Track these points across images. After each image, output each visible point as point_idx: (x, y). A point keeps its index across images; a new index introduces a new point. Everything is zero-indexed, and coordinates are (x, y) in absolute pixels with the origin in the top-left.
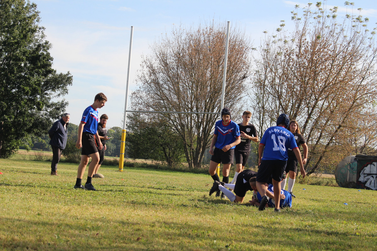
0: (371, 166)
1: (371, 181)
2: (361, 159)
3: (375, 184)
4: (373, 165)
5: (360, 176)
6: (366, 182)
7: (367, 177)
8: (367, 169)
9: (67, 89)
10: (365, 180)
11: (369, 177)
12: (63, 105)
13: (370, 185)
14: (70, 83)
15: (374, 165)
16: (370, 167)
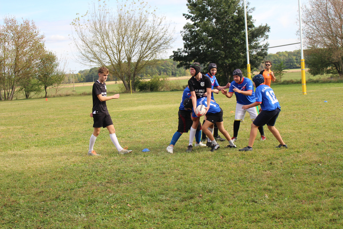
9: (268, 35)
12: (266, 47)
14: (269, 31)
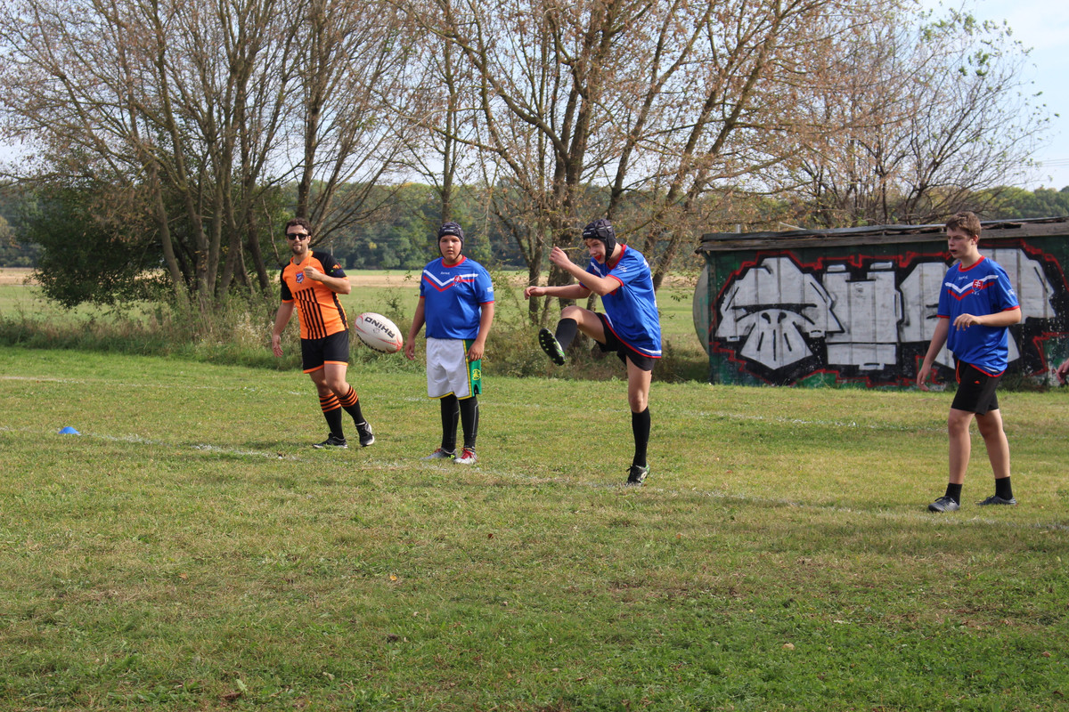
0: (757, 273)
1: (763, 334)
2: (718, 247)
3: (777, 346)
4: (763, 270)
5: (719, 318)
6: (744, 339)
7: (746, 319)
8: (746, 290)
10: (740, 332)
11: (754, 318)
13: (759, 349)
15: (770, 271)
16: (756, 279)
